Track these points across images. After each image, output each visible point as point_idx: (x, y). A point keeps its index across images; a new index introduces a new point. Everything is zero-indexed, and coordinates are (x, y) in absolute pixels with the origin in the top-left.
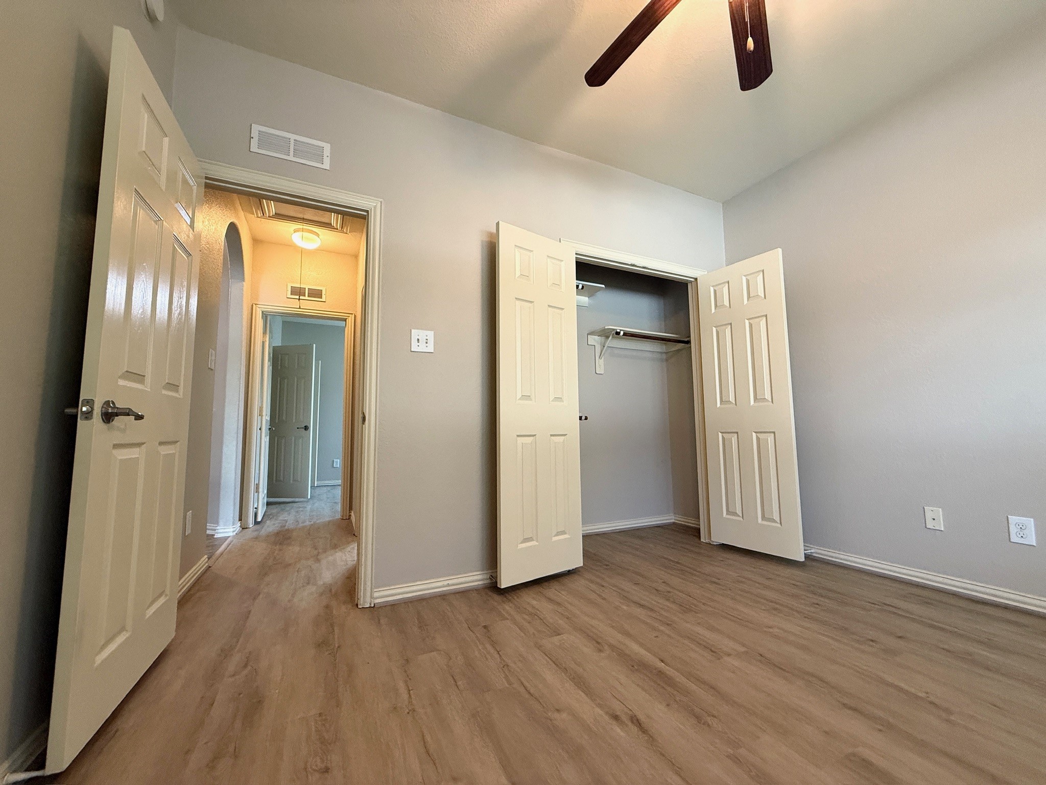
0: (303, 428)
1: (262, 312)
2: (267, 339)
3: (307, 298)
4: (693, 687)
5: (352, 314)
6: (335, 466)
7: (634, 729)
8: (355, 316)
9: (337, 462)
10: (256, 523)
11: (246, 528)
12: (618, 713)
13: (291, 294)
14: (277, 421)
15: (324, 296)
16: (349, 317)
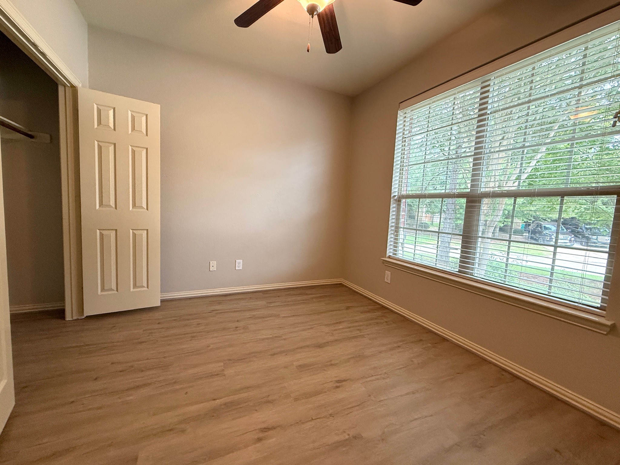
4: (244, 395)
7: (270, 432)
12: (256, 437)
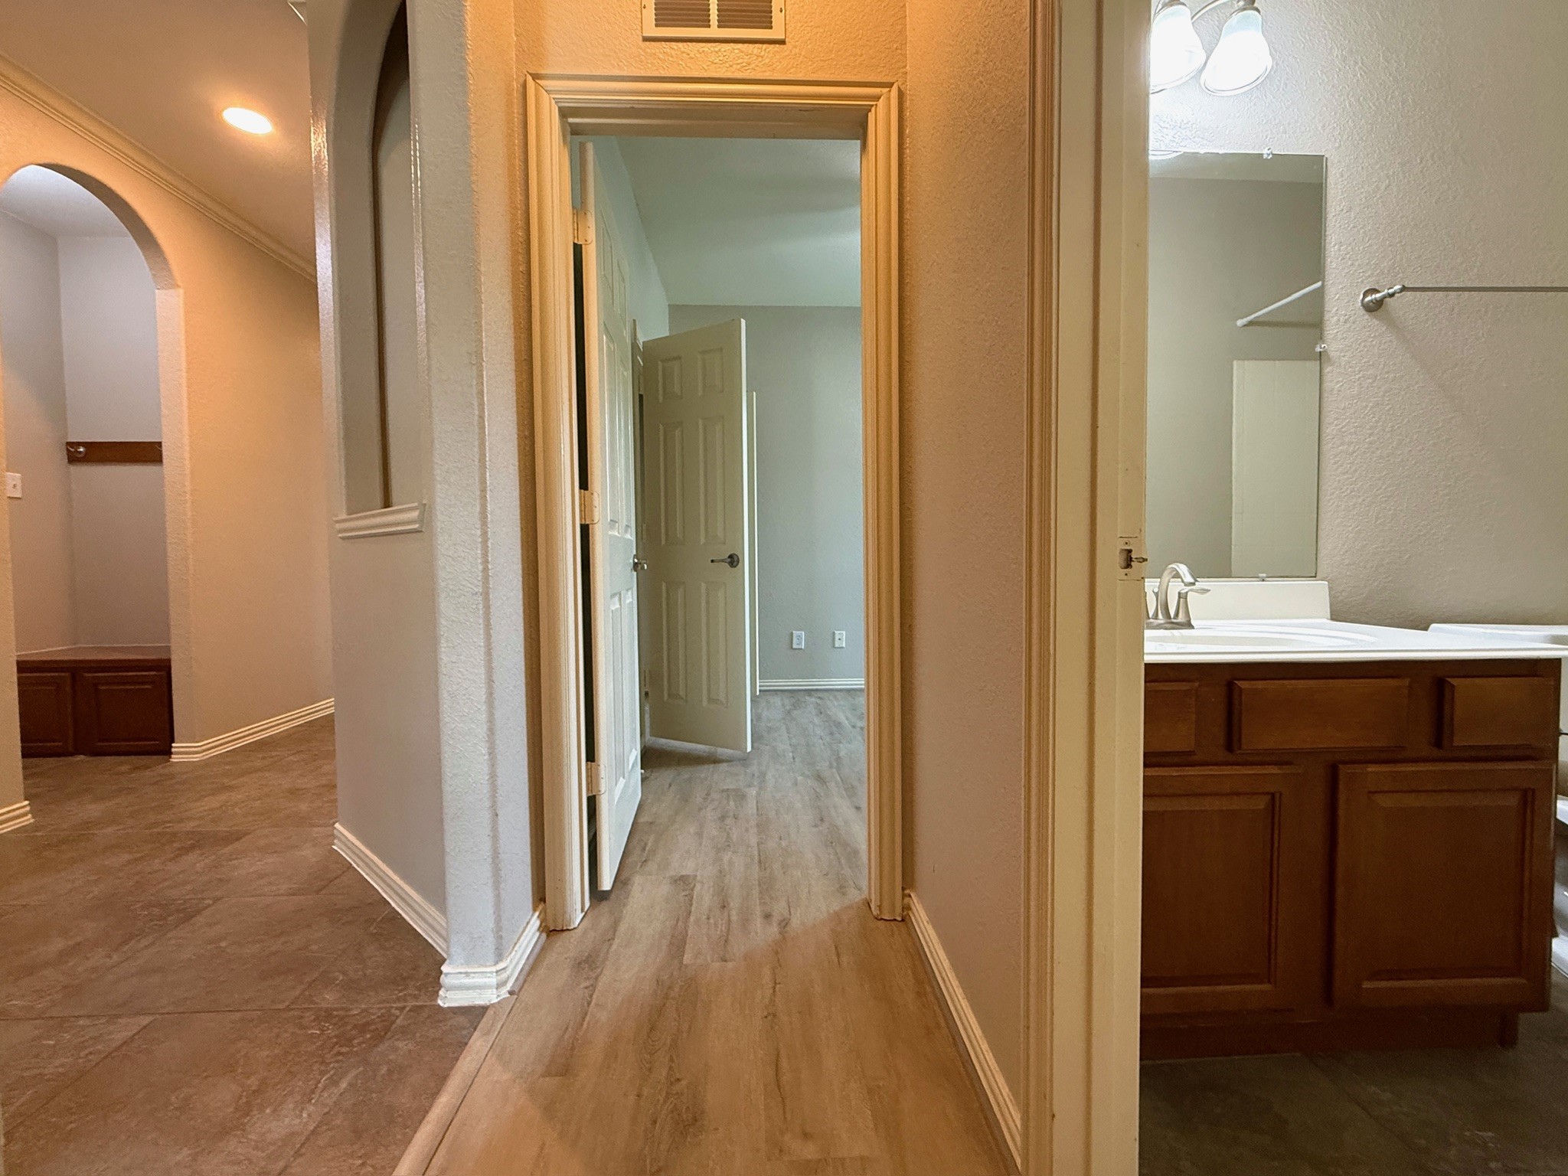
0: (723, 561)
1: (564, 113)
2: (591, 235)
3: (714, 31)
5: (890, 85)
6: (795, 646)
8: (901, 95)
9: (799, 637)
10: (597, 895)
11: (562, 931)
13: (659, 23)
14: (663, 542)
15: (777, 17)
16: (877, 98)
